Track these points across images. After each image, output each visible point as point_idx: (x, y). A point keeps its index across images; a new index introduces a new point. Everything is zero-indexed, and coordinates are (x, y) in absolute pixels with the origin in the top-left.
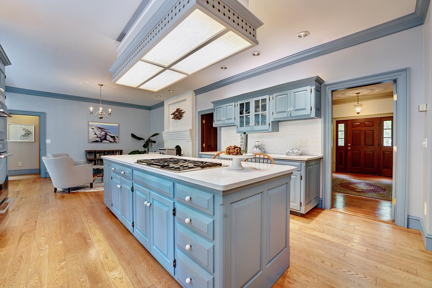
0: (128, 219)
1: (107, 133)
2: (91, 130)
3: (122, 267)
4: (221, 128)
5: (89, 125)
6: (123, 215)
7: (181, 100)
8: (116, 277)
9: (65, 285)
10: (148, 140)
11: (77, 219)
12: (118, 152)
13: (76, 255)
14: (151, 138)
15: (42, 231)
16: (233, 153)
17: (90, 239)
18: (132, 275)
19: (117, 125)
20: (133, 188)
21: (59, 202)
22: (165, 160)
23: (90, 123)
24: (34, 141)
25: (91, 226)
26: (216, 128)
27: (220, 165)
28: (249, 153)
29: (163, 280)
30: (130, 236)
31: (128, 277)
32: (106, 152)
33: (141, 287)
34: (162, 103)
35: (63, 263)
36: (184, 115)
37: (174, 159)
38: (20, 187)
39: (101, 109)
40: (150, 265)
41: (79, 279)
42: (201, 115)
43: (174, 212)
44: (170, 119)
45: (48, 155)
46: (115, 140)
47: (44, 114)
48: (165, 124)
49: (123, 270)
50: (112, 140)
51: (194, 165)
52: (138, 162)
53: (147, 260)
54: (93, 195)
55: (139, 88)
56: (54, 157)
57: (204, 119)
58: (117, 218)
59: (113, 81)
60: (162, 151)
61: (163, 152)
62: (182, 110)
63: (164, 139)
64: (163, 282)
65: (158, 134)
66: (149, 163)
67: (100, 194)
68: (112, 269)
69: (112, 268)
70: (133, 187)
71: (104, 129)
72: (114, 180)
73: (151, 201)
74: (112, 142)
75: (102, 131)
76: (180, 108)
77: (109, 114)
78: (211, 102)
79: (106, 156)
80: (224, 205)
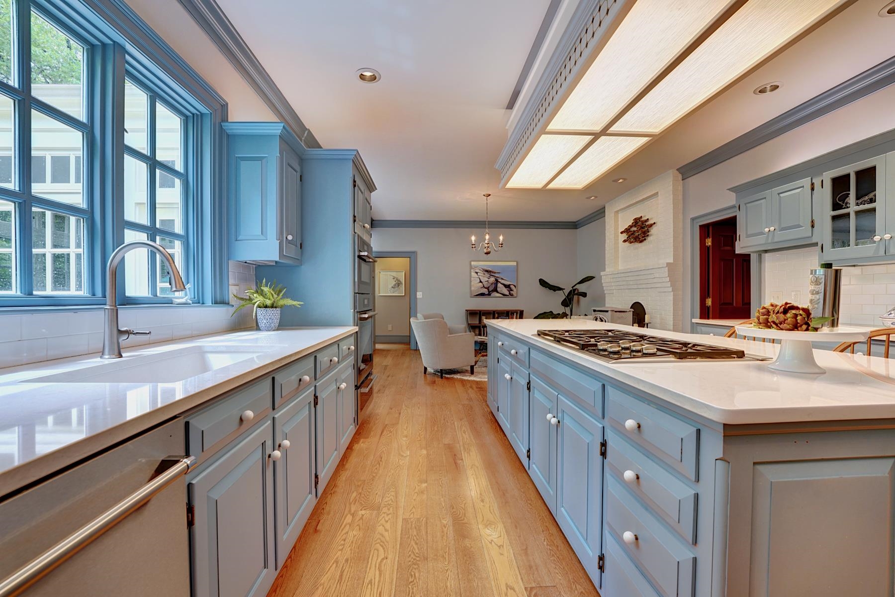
0: (522, 441)
1: (498, 279)
2: (474, 274)
3: (505, 527)
4: (763, 255)
5: (471, 267)
6: (514, 432)
7: (645, 196)
8: (492, 540)
9: (422, 520)
10: (571, 291)
11: (448, 422)
12: (515, 314)
13: (440, 479)
14: (577, 287)
15: (405, 428)
16: (781, 323)
17: (462, 459)
18: (520, 549)
19: (515, 264)
20: (529, 383)
21: (428, 390)
22: (593, 334)
23: (473, 263)
24: (404, 295)
25: (465, 438)
26: (746, 258)
27: (740, 355)
28: (844, 324)
29: (577, 588)
30: (525, 475)
31: (513, 550)
32: (497, 313)
33: (533, 579)
34: (600, 211)
35: (424, 485)
36: (653, 231)
37: (616, 333)
38: (388, 361)
39: (487, 237)
40: (554, 545)
41: (440, 518)
42: (700, 226)
43: (603, 448)
44: (618, 243)
45: (419, 315)
46: (511, 292)
47: (415, 253)
48: (607, 255)
49: (505, 533)
50: (506, 291)
51: (657, 349)
52: (539, 335)
53: (549, 533)
54: (474, 386)
55: (547, 188)
56: (425, 319)
57: (708, 236)
58: (506, 436)
59: (501, 185)
60: (599, 314)
61: (601, 316)
62: (648, 219)
63: (604, 289)
64: (576, 592)
65: (592, 279)
66: (560, 338)
67: (483, 386)
68: (488, 524)
69: (488, 522)
70: (530, 381)
71: (493, 272)
72: (502, 364)
73: (560, 415)
74: (506, 295)
75: (491, 275)
76: (641, 217)
77: (500, 245)
78: (729, 189)
79: (492, 320)
80: (729, 463)
